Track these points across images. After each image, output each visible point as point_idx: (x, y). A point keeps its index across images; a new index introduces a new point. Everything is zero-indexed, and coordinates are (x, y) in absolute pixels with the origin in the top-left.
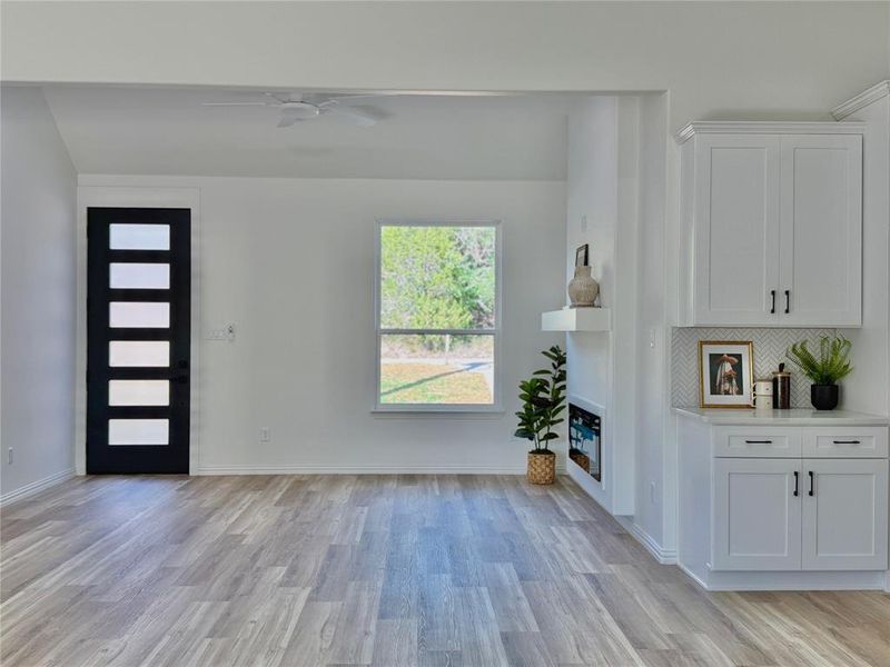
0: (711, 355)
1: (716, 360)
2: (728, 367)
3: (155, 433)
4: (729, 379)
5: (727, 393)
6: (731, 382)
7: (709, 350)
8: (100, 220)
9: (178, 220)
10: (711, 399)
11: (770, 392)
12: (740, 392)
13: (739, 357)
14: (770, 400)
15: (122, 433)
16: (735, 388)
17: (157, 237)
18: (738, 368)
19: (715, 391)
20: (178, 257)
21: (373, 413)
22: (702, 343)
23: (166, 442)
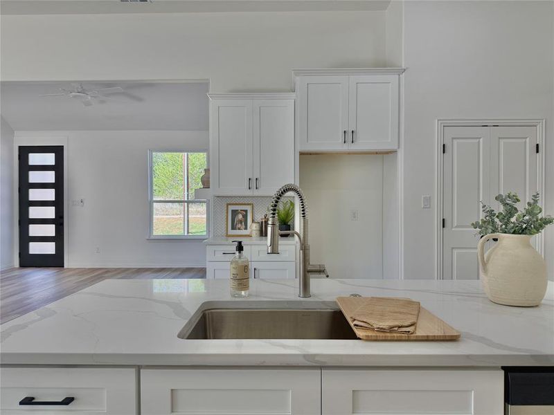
0: (232, 211)
1: (235, 213)
2: (240, 217)
3: (49, 248)
4: (241, 222)
5: (239, 229)
6: (241, 223)
7: (231, 208)
8: (24, 152)
9: (58, 151)
10: (231, 232)
11: (258, 228)
12: (246, 228)
13: (246, 211)
14: (258, 233)
15: (35, 248)
16: (244, 227)
17: (50, 159)
18: (245, 216)
19: (233, 228)
20: (58, 168)
21: (148, 239)
22: (228, 205)
23: (54, 253)
